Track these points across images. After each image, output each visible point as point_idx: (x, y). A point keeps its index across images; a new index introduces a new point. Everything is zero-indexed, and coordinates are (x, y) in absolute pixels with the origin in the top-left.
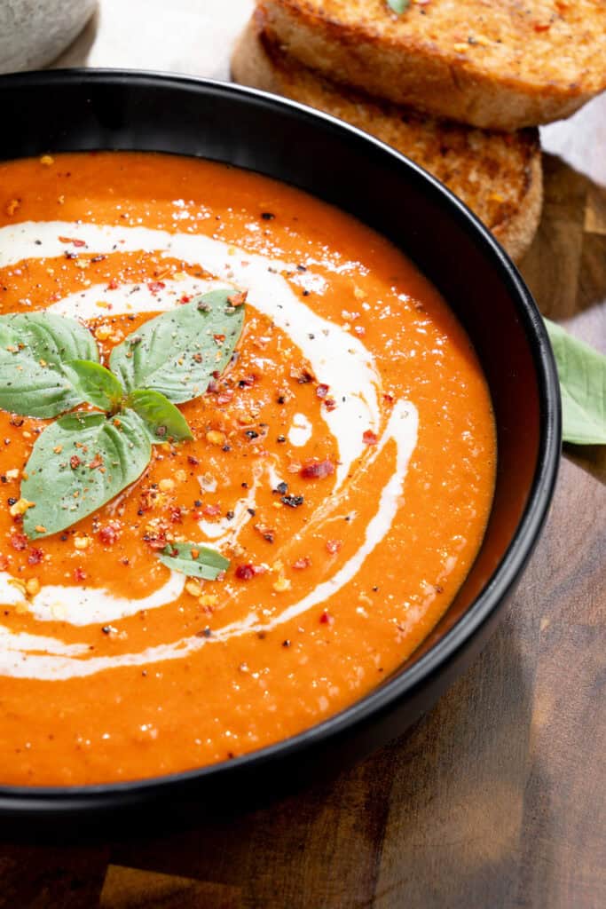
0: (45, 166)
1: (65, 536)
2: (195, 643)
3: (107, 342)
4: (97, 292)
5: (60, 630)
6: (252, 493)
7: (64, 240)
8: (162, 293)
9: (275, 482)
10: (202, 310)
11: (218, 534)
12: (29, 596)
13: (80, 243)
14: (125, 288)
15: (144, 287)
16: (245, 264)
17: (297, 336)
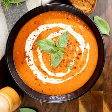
0: (41, 16)
1: (57, 67)
2: (72, 77)
3: (54, 41)
4: (52, 34)
5: (59, 78)
6: (74, 58)
7: (46, 27)
8: (59, 33)
9: (76, 56)
10: (64, 35)
11: (72, 64)
12: (55, 75)
13: (48, 27)
14: (55, 33)
15: (57, 32)
16: (67, 27)
17: (75, 36)
